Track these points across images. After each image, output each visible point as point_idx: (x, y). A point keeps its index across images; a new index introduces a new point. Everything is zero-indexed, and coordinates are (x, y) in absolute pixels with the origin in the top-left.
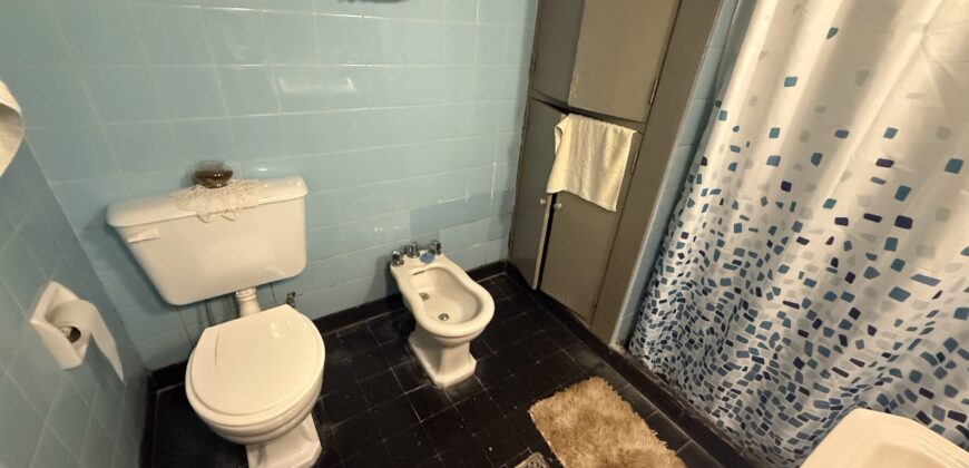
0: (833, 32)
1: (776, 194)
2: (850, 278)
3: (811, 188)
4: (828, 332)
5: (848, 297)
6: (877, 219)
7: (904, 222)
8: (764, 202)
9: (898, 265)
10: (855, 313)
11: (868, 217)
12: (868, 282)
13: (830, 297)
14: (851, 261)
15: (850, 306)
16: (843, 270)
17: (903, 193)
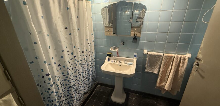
0: (48, 35)
1: (59, 68)
2: (75, 68)
3: (65, 62)
4: (78, 76)
5: (77, 70)
6: (72, 59)
7: (75, 57)
8: (58, 71)
9: (78, 61)
10: (79, 71)
11: (71, 59)
12: (77, 66)
13: (75, 72)
14: (74, 66)
15: (78, 71)
16: (74, 68)
17: (72, 54)
